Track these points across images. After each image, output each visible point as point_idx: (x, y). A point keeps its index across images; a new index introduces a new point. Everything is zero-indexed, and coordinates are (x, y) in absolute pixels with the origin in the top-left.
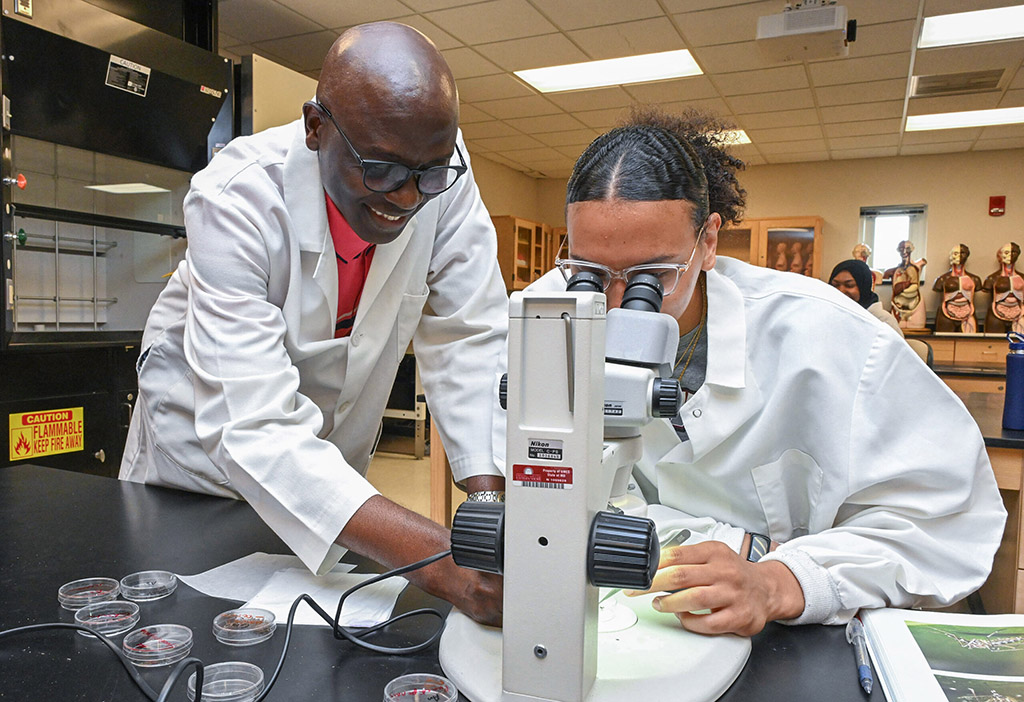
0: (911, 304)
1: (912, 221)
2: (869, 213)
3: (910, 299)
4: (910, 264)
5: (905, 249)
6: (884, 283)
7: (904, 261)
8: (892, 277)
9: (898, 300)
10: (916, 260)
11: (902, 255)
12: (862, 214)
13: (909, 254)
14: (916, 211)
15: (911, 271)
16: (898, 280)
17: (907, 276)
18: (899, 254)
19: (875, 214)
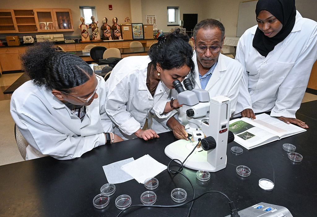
0: (97, 33)
1: (92, 10)
2: (82, 8)
3: (96, 32)
4: (95, 23)
5: (92, 18)
6: (89, 28)
7: (93, 22)
8: (91, 26)
9: (94, 32)
10: (96, 22)
11: (92, 20)
12: (80, 8)
13: (94, 20)
14: (93, 8)
15: (95, 24)
16: (93, 27)
17: (94, 26)
18: (91, 20)
19: (83, 8)
